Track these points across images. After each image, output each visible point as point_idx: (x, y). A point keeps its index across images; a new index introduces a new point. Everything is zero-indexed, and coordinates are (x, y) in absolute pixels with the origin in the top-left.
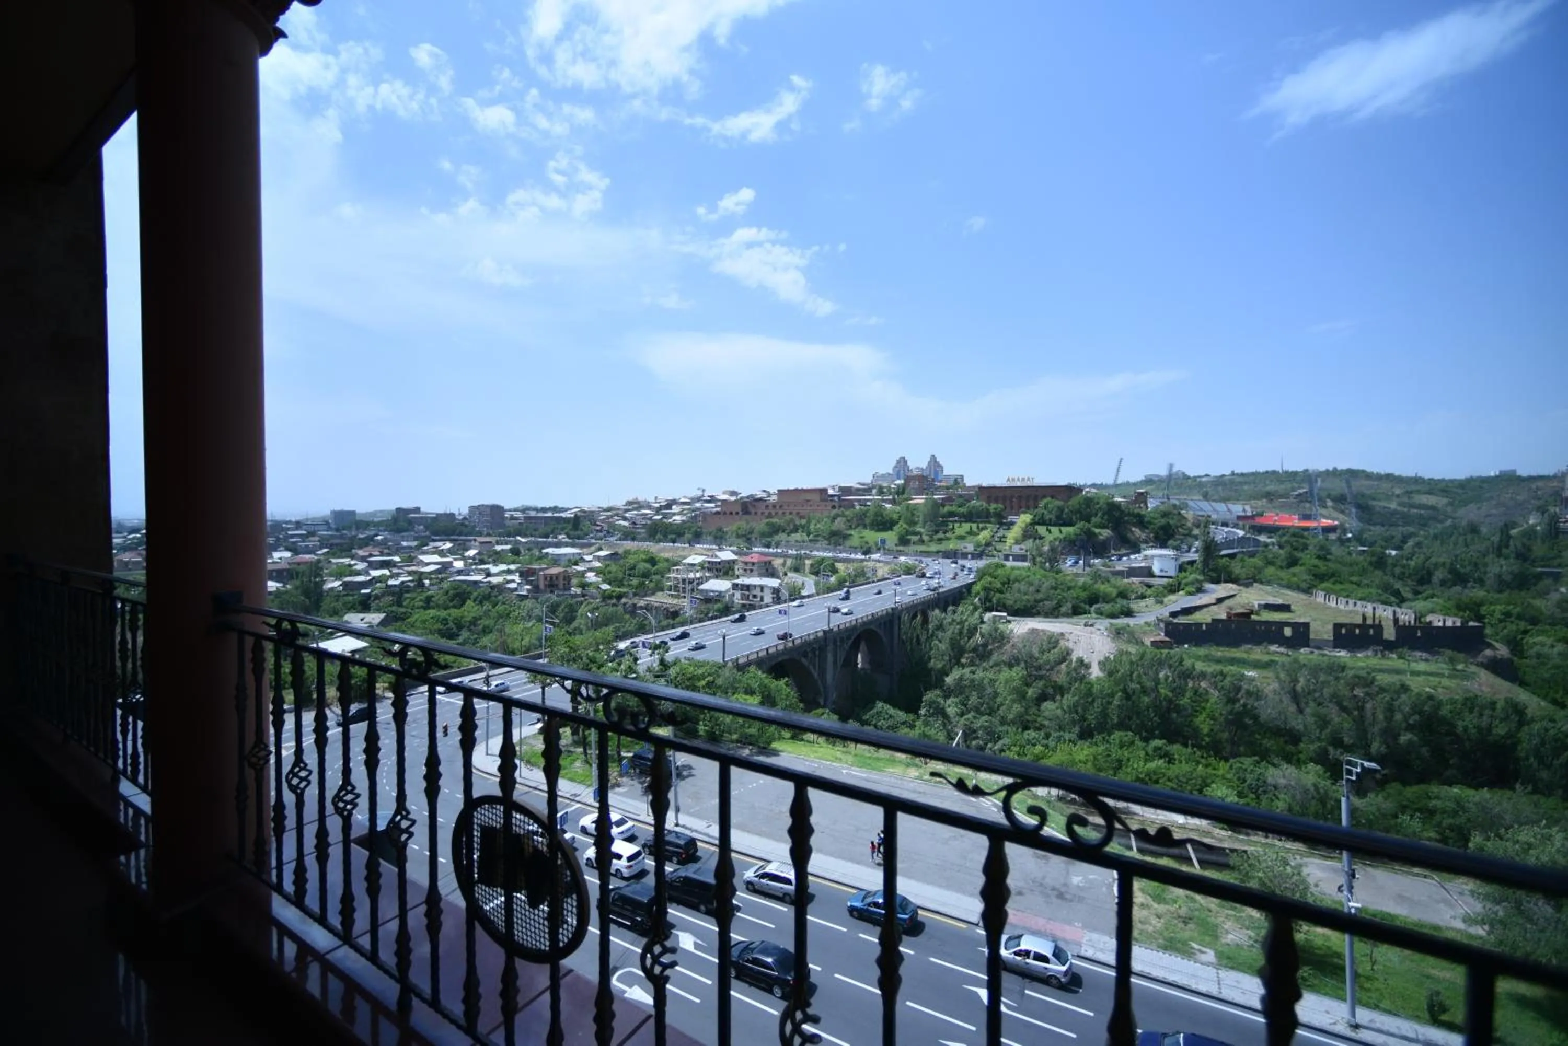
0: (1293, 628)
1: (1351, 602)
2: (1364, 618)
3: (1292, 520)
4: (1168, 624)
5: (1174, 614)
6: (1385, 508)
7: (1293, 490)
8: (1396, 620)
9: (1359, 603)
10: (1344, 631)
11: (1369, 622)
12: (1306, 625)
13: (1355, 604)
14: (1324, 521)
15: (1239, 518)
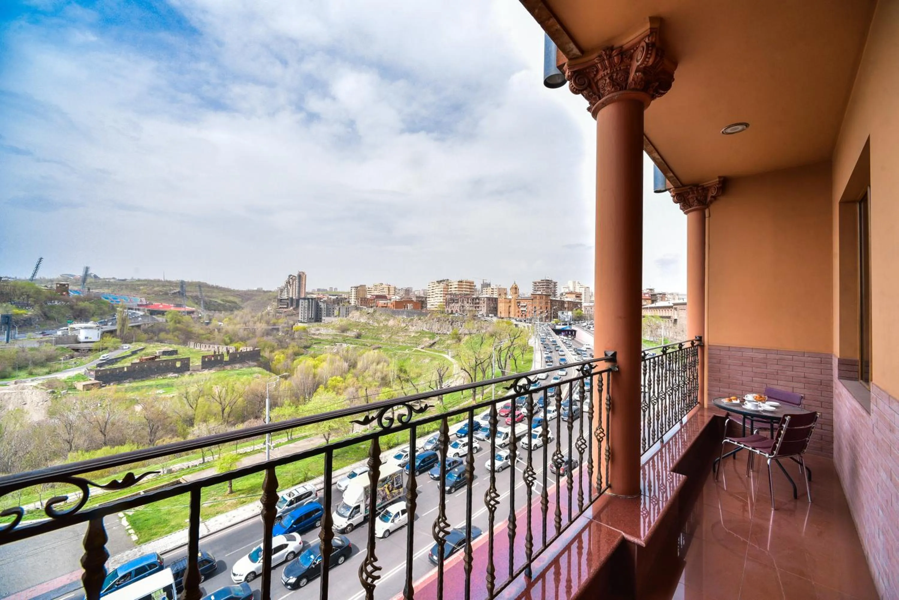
0: (182, 362)
1: (207, 346)
2: (215, 352)
3: (170, 307)
4: (97, 372)
5: (100, 365)
6: (216, 302)
7: (170, 290)
8: (228, 352)
9: (211, 346)
10: (206, 359)
11: (217, 353)
12: (188, 359)
13: (209, 347)
14: (187, 307)
15: (139, 305)
